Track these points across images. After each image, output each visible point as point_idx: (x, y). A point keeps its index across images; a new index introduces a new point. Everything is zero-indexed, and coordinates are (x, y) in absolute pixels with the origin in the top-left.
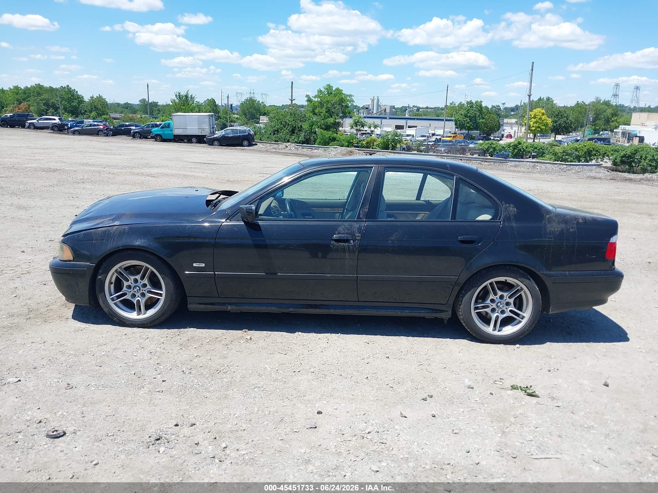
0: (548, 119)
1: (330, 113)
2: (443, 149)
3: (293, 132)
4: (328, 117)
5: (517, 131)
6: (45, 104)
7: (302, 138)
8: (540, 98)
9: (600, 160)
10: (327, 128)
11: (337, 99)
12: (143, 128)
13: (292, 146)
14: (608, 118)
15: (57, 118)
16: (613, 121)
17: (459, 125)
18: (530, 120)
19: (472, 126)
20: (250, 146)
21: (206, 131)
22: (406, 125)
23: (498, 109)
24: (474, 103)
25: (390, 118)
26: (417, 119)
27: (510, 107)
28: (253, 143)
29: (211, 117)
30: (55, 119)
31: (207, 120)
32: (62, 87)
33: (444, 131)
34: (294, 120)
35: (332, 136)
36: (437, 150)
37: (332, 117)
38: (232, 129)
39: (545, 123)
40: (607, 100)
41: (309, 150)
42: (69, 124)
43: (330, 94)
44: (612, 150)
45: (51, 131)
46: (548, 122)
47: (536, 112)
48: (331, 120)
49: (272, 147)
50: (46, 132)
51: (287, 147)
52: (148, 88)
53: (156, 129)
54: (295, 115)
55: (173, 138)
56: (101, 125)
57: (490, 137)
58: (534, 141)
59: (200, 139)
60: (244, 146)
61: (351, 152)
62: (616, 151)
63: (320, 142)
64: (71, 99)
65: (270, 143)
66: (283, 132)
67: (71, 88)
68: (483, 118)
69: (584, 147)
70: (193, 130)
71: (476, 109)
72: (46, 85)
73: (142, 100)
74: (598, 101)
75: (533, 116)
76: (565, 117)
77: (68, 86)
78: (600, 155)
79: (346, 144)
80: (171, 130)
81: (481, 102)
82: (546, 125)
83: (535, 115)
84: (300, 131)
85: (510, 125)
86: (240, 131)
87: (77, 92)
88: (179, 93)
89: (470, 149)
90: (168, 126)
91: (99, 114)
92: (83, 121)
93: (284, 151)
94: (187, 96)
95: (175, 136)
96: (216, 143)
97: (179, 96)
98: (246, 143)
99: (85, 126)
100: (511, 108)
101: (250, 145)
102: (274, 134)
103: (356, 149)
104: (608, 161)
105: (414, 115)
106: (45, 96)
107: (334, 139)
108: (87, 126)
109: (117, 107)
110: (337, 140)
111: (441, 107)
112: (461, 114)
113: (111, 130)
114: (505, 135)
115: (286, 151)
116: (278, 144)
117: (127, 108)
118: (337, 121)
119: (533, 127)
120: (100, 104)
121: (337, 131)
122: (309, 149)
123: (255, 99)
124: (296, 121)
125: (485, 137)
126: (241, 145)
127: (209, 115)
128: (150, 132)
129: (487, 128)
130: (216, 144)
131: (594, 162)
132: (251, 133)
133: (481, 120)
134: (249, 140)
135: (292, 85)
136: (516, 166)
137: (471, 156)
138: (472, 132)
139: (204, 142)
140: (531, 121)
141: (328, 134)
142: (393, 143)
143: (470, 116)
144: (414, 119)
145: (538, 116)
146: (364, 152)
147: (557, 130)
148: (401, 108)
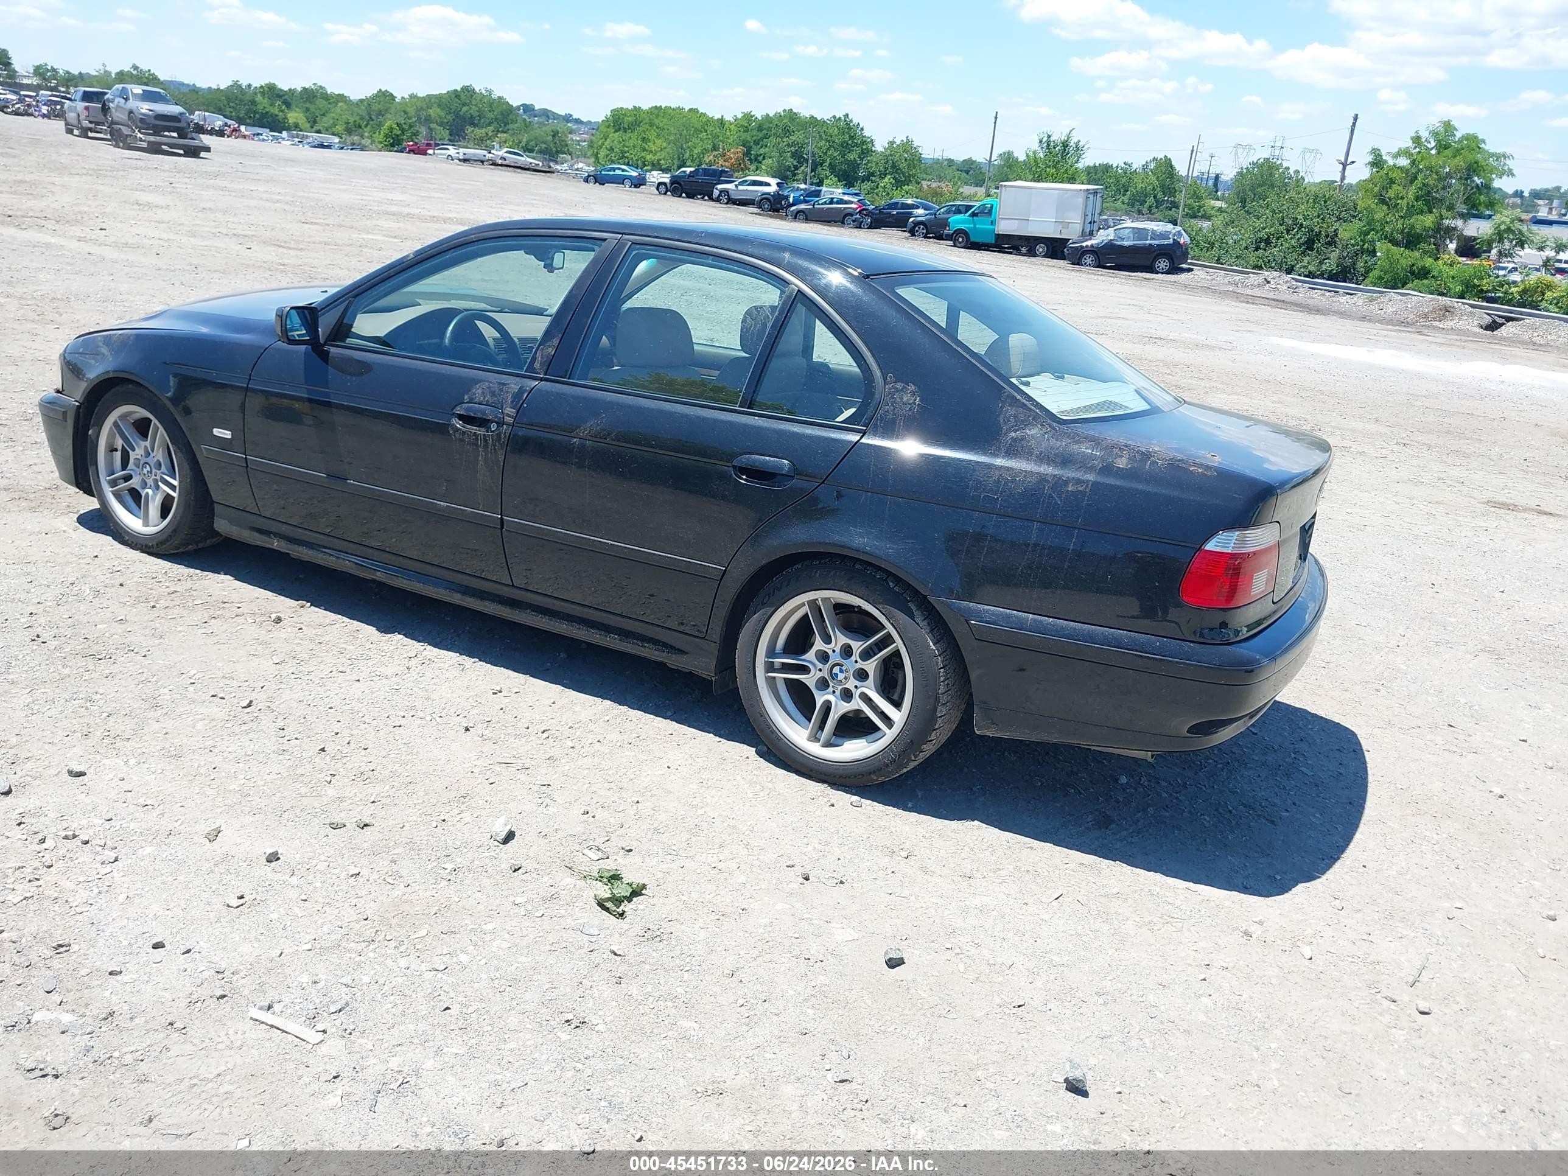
1: (1428, 200)
3: (1309, 245)
4: (1422, 212)
6: (794, 155)
7: (1330, 265)
10: (1411, 240)
11: (1459, 162)
12: (935, 214)
13: (1281, 282)
15: (774, 182)
20: (1173, 274)
21: (1071, 231)
28: (1184, 266)
29: (1091, 196)
30: (768, 185)
31: (1080, 200)
32: (834, 117)
34: (1319, 217)
35: (1420, 264)
37: (1431, 212)
38: (1134, 228)
41: (1328, 294)
42: (792, 195)
43: (1442, 146)
45: (756, 210)
48: (1428, 220)
49: (1229, 279)
50: (745, 211)
51: (1268, 282)
52: (995, 123)
53: (960, 217)
54: (1325, 202)
55: (993, 242)
56: (852, 202)
59: (1056, 249)
60: (1158, 273)
61: (1447, 309)
63: (1380, 278)
64: (848, 144)
65: (1225, 270)
66: (1282, 245)
67: (851, 121)
70: (1043, 226)
72: (805, 112)
73: (1005, 153)
77: (847, 115)
79: (1459, 288)
80: (992, 222)
84: (1329, 244)
86: (1155, 235)
87: (862, 129)
88: (1049, 137)
90: (986, 212)
91: (899, 181)
92: (820, 191)
93: (1257, 292)
94: (1065, 144)
95: (998, 236)
96: (1089, 259)
97: (1048, 144)
98: (1163, 264)
99: (820, 202)
101: (1174, 270)
102: (1257, 249)
103: (1464, 303)
106: (797, 137)
107: (1424, 273)
108: (825, 203)
109: (947, 168)
110: (1433, 277)
113: (870, 214)
115: (1266, 292)
116: (1248, 273)
117: (967, 172)
118: (1446, 222)
120: (906, 160)
121: (1438, 250)
122: (1330, 291)
123: (1279, 162)
124: (1323, 219)
126: (1151, 269)
127: (1088, 190)
128: (945, 223)
130: (1089, 261)
132: (1182, 241)
134: (1172, 259)
135: (1354, 124)
139: (1062, 257)
141: (1407, 258)
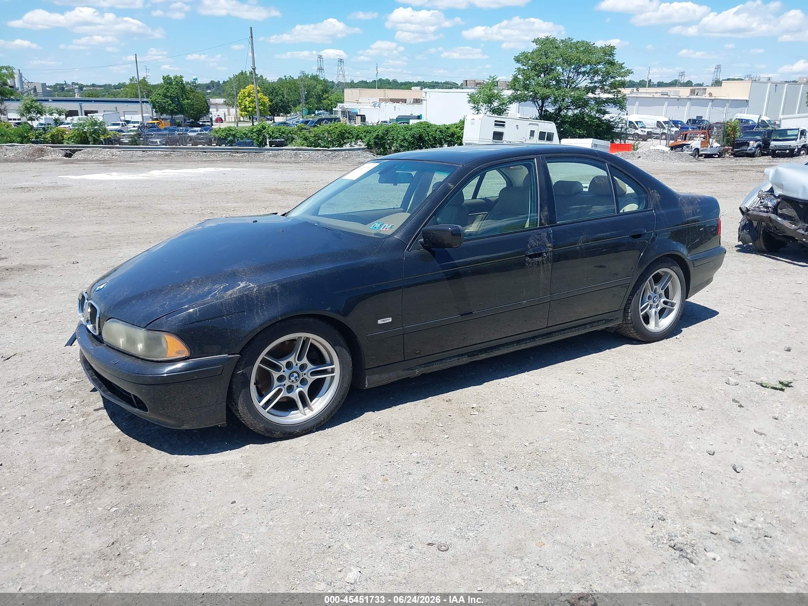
0: (264, 97)
2: (158, 140)
5: (227, 114)
8: (242, 72)
9: (353, 143)
14: (319, 95)
16: (325, 99)
17: (160, 109)
18: (244, 99)
19: (176, 109)
22: (81, 109)
23: (194, 86)
24: (173, 79)
25: (54, 101)
26: (95, 101)
27: (205, 83)
33: (143, 117)
36: (150, 142)
39: (263, 102)
40: (314, 74)
44: (364, 132)
46: (265, 100)
47: (250, 89)
57: (198, 122)
58: (253, 125)
62: (368, 132)
68: (188, 99)
69: (336, 129)
71: (177, 87)
74: (305, 76)
75: (247, 94)
76: (280, 94)
78: (353, 137)
81: (181, 77)
82: (263, 104)
83: (249, 93)
85: (214, 106)
89: (191, 138)
100: (206, 85)
104: (361, 143)
105: (87, 95)
111: (113, 85)
112: (159, 94)
114: (214, 119)
119: (250, 107)
125: (192, 122)
129: (194, 111)
131: (347, 146)
133: (186, 101)
136: (275, 156)
137: (218, 147)
138: (177, 116)
140: (246, 101)
142: (93, 135)
143: (171, 96)
144: (91, 101)
145: (252, 93)
146: (62, 150)
147: (275, 110)
148: (54, 86)
